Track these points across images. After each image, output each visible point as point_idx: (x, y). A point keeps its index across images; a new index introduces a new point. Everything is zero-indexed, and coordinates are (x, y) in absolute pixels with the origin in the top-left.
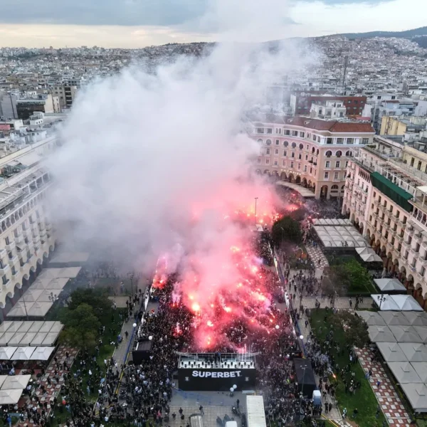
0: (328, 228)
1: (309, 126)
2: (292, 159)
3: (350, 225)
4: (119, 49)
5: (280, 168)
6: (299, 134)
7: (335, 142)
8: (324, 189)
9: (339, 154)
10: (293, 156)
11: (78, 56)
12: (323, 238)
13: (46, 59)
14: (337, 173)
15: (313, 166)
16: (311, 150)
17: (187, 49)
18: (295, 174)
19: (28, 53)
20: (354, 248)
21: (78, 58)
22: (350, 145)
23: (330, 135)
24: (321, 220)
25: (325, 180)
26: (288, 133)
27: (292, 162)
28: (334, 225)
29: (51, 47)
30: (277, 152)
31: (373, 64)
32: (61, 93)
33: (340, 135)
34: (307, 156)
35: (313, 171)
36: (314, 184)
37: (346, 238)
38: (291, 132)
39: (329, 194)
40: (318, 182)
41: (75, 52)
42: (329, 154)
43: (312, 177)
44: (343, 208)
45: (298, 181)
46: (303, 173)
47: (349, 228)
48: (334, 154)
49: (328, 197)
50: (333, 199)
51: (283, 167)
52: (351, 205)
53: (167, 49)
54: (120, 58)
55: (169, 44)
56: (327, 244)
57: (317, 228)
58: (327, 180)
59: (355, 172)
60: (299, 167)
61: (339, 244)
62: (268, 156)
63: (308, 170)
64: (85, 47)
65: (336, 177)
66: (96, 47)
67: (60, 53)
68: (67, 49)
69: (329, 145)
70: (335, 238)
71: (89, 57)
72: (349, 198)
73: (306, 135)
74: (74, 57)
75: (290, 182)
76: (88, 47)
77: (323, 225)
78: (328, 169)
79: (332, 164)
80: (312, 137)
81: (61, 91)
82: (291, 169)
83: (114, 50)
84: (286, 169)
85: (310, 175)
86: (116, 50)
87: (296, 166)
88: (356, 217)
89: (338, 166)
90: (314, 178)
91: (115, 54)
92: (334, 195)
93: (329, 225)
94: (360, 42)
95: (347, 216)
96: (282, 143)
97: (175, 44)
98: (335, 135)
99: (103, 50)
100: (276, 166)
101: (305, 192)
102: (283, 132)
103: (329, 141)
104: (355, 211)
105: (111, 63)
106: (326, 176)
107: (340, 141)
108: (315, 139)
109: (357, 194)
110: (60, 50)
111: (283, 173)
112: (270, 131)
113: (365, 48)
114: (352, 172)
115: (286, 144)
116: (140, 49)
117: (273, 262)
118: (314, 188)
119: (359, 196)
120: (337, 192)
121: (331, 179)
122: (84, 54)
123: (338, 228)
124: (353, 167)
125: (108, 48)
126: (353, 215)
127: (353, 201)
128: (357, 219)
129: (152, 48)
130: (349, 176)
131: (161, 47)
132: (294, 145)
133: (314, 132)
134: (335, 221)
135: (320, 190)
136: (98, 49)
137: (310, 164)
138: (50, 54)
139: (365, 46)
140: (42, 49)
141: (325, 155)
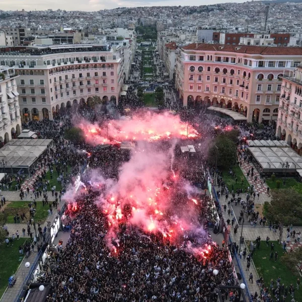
0: (264, 149)
1: (240, 51)
2: (223, 84)
3: (286, 147)
4: (78, 12)
5: (211, 94)
6: (230, 60)
7: (266, 66)
8: (256, 113)
9: (271, 77)
10: (224, 81)
11: (44, 16)
12: (260, 160)
13: (18, 18)
14: (268, 95)
15: (245, 90)
16: (242, 74)
17: (133, 11)
18: (227, 99)
19: (4, 15)
20: (295, 169)
21: (44, 18)
22: (281, 68)
23: (261, 58)
24: (256, 141)
25: (257, 103)
26: (219, 59)
27: (224, 88)
28: (270, 147)
29: (23, 10)
30: (208, 79)
31: (287, 21)
32: (16, 34)
33: (272, 58)
34: (238, 81)
35: (245, 95)
36: (246, 107)
37: (285, 159)
38: (222, 59)
39: (261, 117)
40: (250, 105)
41: (42, 14)
42: (261, 77)
43: (244, 101)
44: (277, 130)
45: (229, 106)
46: (235, 98)
47: (286, 149)
48: (266, 77)
49: (260, 121)
50: (265, 122)
51: (215, 93)
52: (286, 126)
53: (117, 11)
54: (78, 18)
55: (119, 8)
56: (265, 166)
57: (252, 149)
58: (259, 103)
59: (290, 91)
60: (230, 93)
61: (277, 166)
62: (200, 82)
63: (240, 95)
64: (50, 10)
65: (268, 101)
66: (59, 10)
67: (31, 15)
68: (36, 12)
69: (261, 68)
70: (273, 159)
71: (53, 17)
72: (284, 119)
73: (237, 61)
74: (41, 17)
75: (221, 107)
76: (53, 10)
77: (259, 147)
78: (259, 92)
79: (264, 88)
80: (243, 62)
81: (16, 32)
82: (223, 94)
83: (74, 12)
84: (218, 95)
85: (242, 99)
86: (75, 12)
87: (227, 91)
88: (293, 137)
89: (269, 89)
90: (245, 102)
91: (75, 15)
92: (266, 118)
93: (264, 146)
94: (275, 6)
95: (283, 137)
96: (213, 69)
97: (123, 8)
98: (266, 58)
99: (65, 12)
100: (207, 92)
101: (236, 116)
102: (214, 59)
103: (261, 64)
104: (292, 131)
105: (70, 21)
106: (258, 100)
107: (271, 64)
108: (246, 63)
109: (294, 113)
110: (30, 12)
111: (215, 99)
112: (201, 58)
113: (279, 10)
114: (287, 92)
115: (217, 70)
116: (95, 12)
117: (207, 185)
118: (246, 112)
119: (296, 115)
120: (269, 115)
121: (263, 102)
122: (50, 15)
123: (275, 149)
124: (288, 86)
125: (70, 11)
126: (290, 136)
127: (289, 120)
128: (295, 140)
129: (105, 11)
130: (284, 96)
131: (112, 10)
132: (225, 71)
133: (245, 56)
134: (270, 142)
135: (252, 113)
136: (61, 11)
137: (241, 88)
138: (21, 15)
139: (278, 9)
140: (15, 12)
141: (256, 78)
